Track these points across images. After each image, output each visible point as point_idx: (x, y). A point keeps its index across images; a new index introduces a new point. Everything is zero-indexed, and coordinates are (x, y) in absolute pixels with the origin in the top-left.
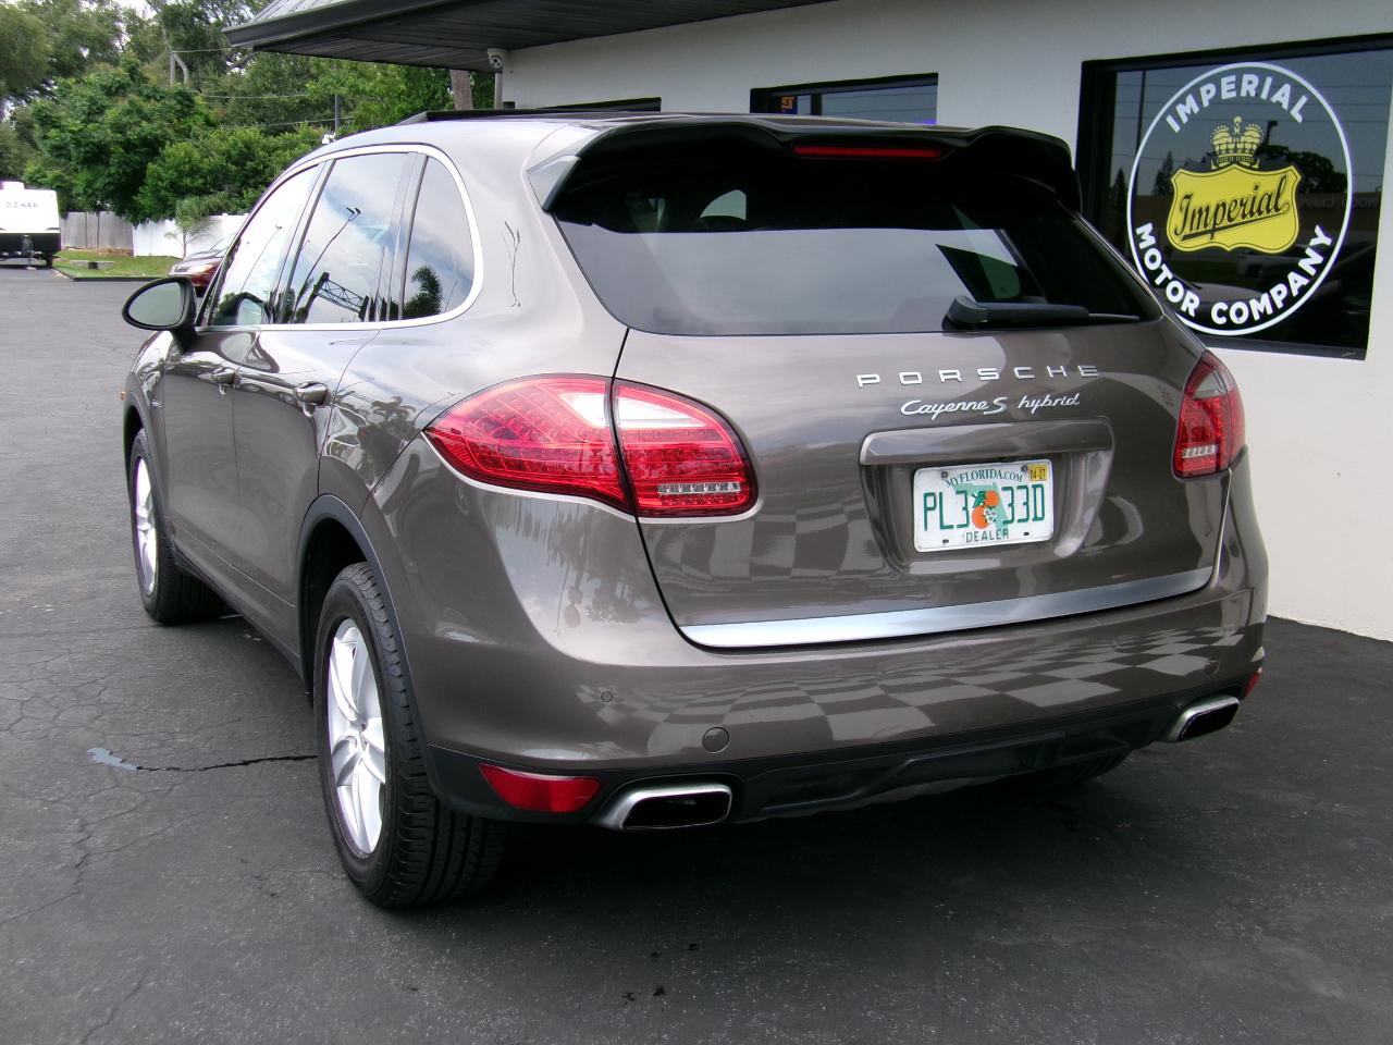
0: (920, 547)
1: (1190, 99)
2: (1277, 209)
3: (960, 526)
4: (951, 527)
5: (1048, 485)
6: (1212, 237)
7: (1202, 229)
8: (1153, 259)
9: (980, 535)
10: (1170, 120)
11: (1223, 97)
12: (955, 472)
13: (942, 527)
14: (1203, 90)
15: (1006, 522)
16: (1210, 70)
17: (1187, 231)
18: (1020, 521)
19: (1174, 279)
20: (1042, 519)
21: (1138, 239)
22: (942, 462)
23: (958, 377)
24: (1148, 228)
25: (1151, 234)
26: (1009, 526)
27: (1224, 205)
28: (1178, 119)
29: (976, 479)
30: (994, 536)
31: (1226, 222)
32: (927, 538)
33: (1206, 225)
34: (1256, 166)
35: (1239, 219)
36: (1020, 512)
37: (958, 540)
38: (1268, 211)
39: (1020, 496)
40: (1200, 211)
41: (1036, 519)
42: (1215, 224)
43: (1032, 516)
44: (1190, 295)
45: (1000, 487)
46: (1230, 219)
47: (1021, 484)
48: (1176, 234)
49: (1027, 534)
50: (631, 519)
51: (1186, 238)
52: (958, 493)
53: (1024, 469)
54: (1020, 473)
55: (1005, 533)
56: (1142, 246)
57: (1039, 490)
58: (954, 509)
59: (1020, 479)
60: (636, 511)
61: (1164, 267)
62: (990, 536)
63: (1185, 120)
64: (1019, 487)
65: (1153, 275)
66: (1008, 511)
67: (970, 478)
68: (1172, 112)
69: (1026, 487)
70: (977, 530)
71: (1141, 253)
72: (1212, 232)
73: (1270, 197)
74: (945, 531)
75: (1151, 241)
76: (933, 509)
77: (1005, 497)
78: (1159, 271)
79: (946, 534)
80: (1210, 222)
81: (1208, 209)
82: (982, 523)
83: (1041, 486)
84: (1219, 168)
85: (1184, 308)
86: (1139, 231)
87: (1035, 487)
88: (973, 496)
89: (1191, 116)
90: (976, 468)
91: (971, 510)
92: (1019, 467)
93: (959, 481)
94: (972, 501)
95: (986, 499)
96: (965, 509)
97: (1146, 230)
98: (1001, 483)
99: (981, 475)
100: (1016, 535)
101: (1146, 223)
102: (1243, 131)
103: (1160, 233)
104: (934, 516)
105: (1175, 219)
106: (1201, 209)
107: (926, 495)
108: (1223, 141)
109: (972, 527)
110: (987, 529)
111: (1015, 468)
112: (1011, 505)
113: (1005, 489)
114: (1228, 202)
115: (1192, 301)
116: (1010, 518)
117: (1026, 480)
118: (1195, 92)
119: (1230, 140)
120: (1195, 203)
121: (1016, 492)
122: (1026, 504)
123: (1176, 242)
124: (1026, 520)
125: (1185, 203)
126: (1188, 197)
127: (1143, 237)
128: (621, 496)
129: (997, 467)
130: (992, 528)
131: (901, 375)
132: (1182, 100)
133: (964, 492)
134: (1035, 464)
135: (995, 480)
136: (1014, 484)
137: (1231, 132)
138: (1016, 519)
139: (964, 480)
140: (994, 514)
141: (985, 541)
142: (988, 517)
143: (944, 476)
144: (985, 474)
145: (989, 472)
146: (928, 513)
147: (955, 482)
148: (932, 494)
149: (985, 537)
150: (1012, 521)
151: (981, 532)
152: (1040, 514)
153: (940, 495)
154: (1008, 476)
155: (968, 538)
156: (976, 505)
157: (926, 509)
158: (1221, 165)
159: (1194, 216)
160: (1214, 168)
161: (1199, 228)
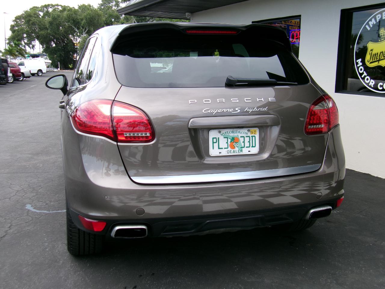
0: (211, 155)
1: (373, 20)
3: (225, 148)
4: (222, 148)
5: (257, 136)
6: (379, 63)
7: (376, 60)
8: (361, 70)
9: (232, 151)
10: (367, 26)
11: (383, 19)
12: (224, 131)
13: (219, 148)
14: (377, 16)
15: (241, 148)
16: (379, 10)
17: (371, 61)
18: (247, 147)
19: (367, 76)
20: (255, 147)
21: (357, 64)
22: (219, 128)
23: (224, 101)
24: (360, 60)
25: (361, 62)
26: (243, 149)
27: (382, 52)
28: (369, 26)
29: (231, 134)
30: (237, 151)
31: (383, 58)
32: (214, 151)
33: (377, 59)
36: (247, 144)
37: (224, 152)
39: (247, 139)
40: (375, 55)
41: (252, 147)
42: (379, 58)
43: (251, 146)
44: (372, 81)
45: (240, 136)
47: (247, 135)
48: (368, 62)
49: (249, 151)
50: (115, 143)
51: (371, 63)
52: (224, 138)
53: (248, 131)
54: (247, 132)
55: (241, 151)
57: (254, 138)
58: (223, 143)
59: (247, 134)
60: (117, 141)
61: (364, 72)
63: (371, 26)
64: (247, 137)
65: (361, 74)
66: (243, 144)
67: (229, 133)
69: (249, 137)
70: (231, 149)
71: (358, 68)
72: (379, 61)
74: (219, 149)
75: (360, 64)
76: (216, 143)
77: (242, 140)
78: (363, 73)
79: (220, 150)
80: (378, 58)
81: (377, 54)
82: (233, 147)
83: (255, 136)
85: (370, 85)
86: (357, 61)
87: (252, 137)
88: (230, 139)
89: (373, 25)
90: (231, 130)
91: (229, 143)
92: (247, 130)
93: (225, 134)
94: (229, 140)
95: (234, 140)
96: (227, 143)
97: (359, 61)
98: (240, 135)
99: (233, 132)
100: (245, 151)
101: (359, 59)
103: (363, 62)
104: (216, 145)
105: (368, 57)
107: (213, 138)
108: (383, 32)
109: (229, 149)
110: (235, 150)
111: (245, 130)
112: (244, 142)
115: (372, 83)
117: (249, 134)
118: (375, 17)
120: (374, 52)
122: (249, 142)
123: (368, 64)
124: (249, 147)
125: (371, 53)
126: (372, 50)
127: (358, 63)
128: (112, 136)
129: (239, 130)
130: (237, 149)
131: (204, 100)
132: (371, 20)
133: (227, 138)
134: (252, 129)
135: (238, 134)
136: (245, 135)
138: (245, 146)
139: (227, 134)
140: (237, 145)
141: (234, 153)
142: (235, 146)
143: (220, 132)
144: (234, 132)
145: (236, 131)
146: (214, 144)
147: (223, 134)
148: (215, 138)
149: (234, 152)
150: (244, 147)
151: (233, 150)
152: (254, 145)
153: (218, 138)
154: (243, 133)
155: (228, 152)
156: (231, 142)
157: (213, 143)
158: (382, 40)
159: (373, 56)
160: (379, 41)
161: (374, 60)
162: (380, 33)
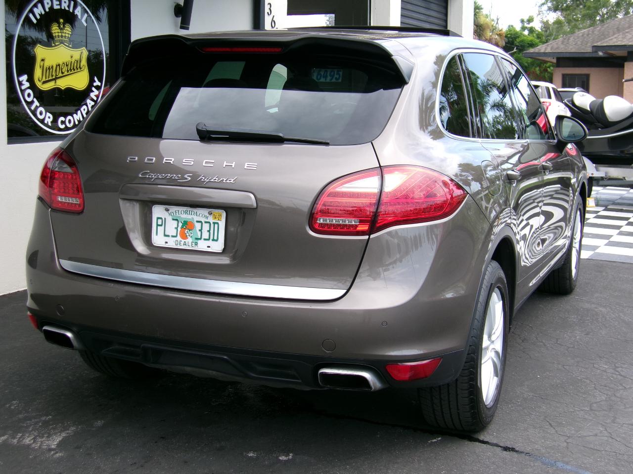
0: (154, 243)
2: (80, 68)
3: (173, 236)
4: (168, 236)
5: (222, 224)
6: (55, 83)
7: (51, 78)
8: (29, 95)
9: (182, 243)
10: (31, 16)
12: (173, 209)
13: (165, 235)
14: (46, 2)
15: (197, 239)
17: (44, 79)
18: (205, 239)
19: (40, 106)
20: (217, 240)
21: (20, 84)
23: (171, 162)
26: (199, 242)
27: (59, 65)
28: (35, 16)
29: (183, 214)
30: (190, 244)
31: (61, 75)
32: (158, 239)
33: (52, 76)
34: (71, 46)
35: (66, 73)
36: (205, 235)
37: (172, 244)
38: (77, 69)
39: (206, 227)
40: (49, 69)
41: (213, 240)
42: (56, 75)
43: (211, 238)
44: (48, 114)
45: (195, 220)
46: (62, 73)
47: (207, 221)
48: (40, 81)
49: (209, 247)
51: (44, 82)
52: (173, 219)
53: (210, 213)
54: (208, 215)
55: (196, 244)
56: (23, 88)
57: (216, 225)
58: (171, 227)
59: (207, 218)
61: (35, 100)
62: (188, 243)
64: (206, 222)
65: (30, 104)
66: (199, 233)
67: (180, 213)
68: (31, 11)
69: (210, 223)
70: (181, 239)
71: (23, 91)
72: (55, 79)
73: (77, 61)
74: (165, 237)
75: (27, 85)
76: (161, 225)
77: (198, 226)
79: (167, 239)
80: (54, 74)
81: (52, 67)
82: (184, 236)
83: (218, 223)
84: (56, 46)
86: (21, 79)
87: (214, 223)
88: (181, 222)
90: (185, 209)
91: (179, 229)
92: (208, 212)
93: (175, 214)
94: (180, 225)
95: (187, 225)
96: (177, 228)
97: (24, 78)
98: (196, 218)
99: (186, 212)
100: (202, 246)
101: (23, 75)
102: (64, 26)
103: (31, 80)
104: (161, 229)
105: (38, 73)
106: (49, 67)
107: (158, 219)
108: (56, 31)
109: (179, 238)
110: (186, 241)
111: (204, 212)
112: (201, 230)
113: (197, 222)
114: (61, 64)
115: (49, 118)
116: (199, 237)
117: (211, 219)
119: (59, 31)
120: (47, 64)
121: (204, 225)
122: (209, 231)
123: (39, 84)
124: (209, 239)
125: (42, 64)
126: (43, 60)
127: (23, 83)
129: (196, 210)
130: (190, 240)
131: (147, 158)
133: (177, 220)
134: (216, 212)
135: (192, 216)
136: (203, 220)
137: (59, 26)
138: (203, 237)
139: (177, 214)
140: (191, 233)
141: (185, 246)
142: (187, 234)
143: (167, 210)
144: (188, 213)
145: (191, 212)
146: (159, 227)
147: (172, 214)
148: (161, 218)
149: (185, 244)
150: (200, 239)
151: (183, 241)
152: (215, 238)
153: (165, 219)
154: (201, 215)
155: (177, 243)
156: (182, 227)
157: (158, 225)
158: (57, 44)
159: (46, 71)
160: (53, 45)
161: (49, 78)
162: (53, 32)
